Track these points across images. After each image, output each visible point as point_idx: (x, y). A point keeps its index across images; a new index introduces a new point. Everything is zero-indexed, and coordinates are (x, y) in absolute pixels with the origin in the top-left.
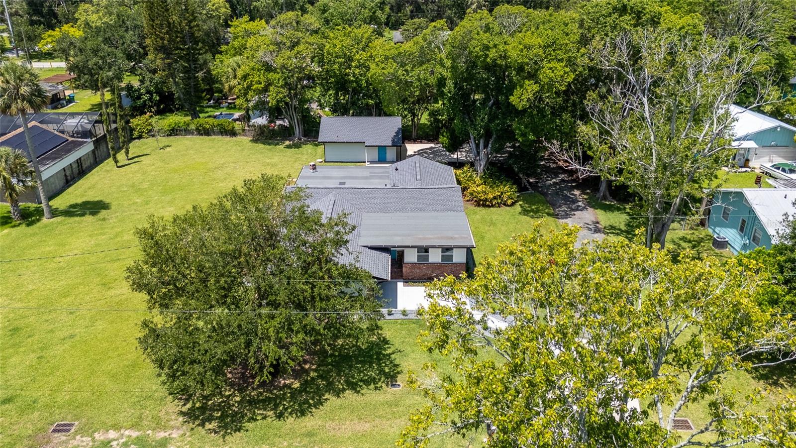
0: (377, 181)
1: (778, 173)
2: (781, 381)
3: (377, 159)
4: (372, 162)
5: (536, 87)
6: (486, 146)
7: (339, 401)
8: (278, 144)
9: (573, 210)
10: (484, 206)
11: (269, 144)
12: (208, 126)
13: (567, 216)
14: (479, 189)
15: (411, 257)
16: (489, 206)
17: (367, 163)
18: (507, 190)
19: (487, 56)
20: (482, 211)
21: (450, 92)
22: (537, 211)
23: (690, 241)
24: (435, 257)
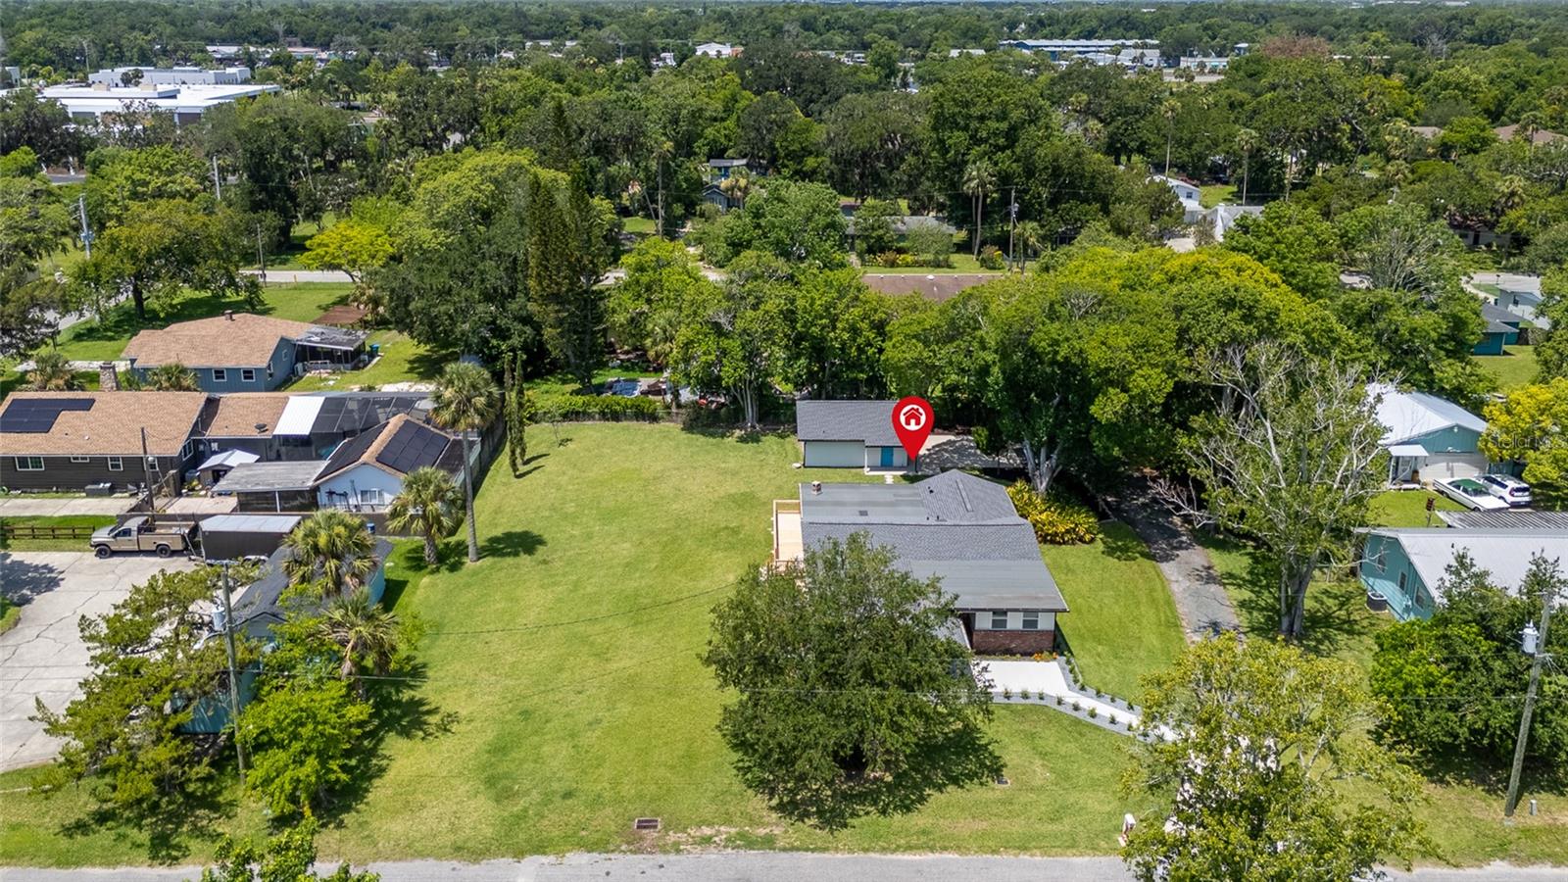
0: (908, 509)
1: (1459, 494)
2: (1447, 778)
3: (879, 463)
4: (873, 468)
5: (1124, 397)
6: (1048, 458)
7: (942, 796)
8: (723, 436)
9: (1176, 548)
10: (1052, 542)
11: (712, 435)
12: (618, 408)
13: (1167, 558)
14: (1044, 516)
15: (983, 622)
16: (1059, 543)
17: (866, 469)
18: (1085, 521)
19: (1056, 353)
20: (1052, 551)
21: (997, 384)
22: (1125, 550)
23: (1336, 597)
24: (1015, 623)
